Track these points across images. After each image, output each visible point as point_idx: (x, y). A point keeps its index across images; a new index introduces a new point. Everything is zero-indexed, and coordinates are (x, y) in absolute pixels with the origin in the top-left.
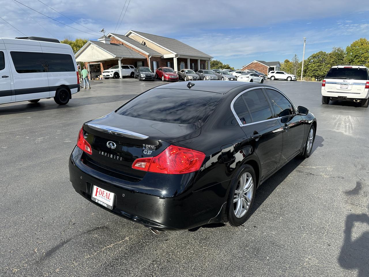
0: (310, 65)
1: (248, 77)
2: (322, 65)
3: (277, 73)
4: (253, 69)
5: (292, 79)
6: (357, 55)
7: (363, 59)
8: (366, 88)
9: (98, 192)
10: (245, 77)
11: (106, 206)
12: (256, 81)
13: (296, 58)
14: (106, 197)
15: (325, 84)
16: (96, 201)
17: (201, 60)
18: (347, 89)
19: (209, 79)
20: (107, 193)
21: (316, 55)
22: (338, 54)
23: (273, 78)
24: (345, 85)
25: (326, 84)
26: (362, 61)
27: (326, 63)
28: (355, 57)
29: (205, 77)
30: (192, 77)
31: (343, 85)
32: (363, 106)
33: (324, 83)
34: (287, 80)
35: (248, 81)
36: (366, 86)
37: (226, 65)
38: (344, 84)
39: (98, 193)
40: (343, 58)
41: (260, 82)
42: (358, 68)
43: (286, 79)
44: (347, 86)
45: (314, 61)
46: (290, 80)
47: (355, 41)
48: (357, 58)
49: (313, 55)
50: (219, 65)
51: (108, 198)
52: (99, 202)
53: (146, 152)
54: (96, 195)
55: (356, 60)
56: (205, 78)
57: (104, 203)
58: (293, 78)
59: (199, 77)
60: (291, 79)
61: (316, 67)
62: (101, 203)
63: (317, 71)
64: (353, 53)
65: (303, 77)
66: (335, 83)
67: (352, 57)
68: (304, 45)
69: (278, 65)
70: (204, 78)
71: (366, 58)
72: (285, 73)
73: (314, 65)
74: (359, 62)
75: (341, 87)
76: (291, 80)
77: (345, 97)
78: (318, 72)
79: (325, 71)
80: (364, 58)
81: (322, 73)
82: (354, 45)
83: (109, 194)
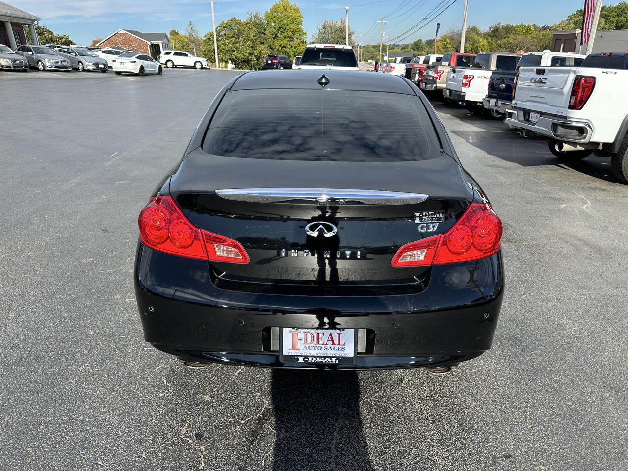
0: (221, 40)
1: (135, 62)
2: (240, 42)
3: (176, 54)
4: (120, 45)
5: (204, 66)
6: (282, 27)
7: (290, 34)
10: (128, 61)
12: (150, 69)
13: (192, 28)
14: (330, 343)
17: (13, 24)
19: (52, 64)
20: (331, 335)
21: (227, 24)
22: (257, 24)
23: (170, 65)
26: (288, 37)
27: (245, 39)
28: (278, 30)
29: (39, 61)
30: (10, 62)
34: (194, 67)
35: (136, 69)
37: (61, 35)
39: (300, 343)
40: (265, 30)
41: (157, 71)
43: (193, 65)
45: (225, 34)
46: (200, 67)
47: (275, 4)
48: (282, 32)
49: (222, 24)
50: (48, 36)
53: (425, 228)
55: (281, 34)
56: (42, 63)
58: (205, 64)
59: (27, 61)
60: (202, 65)
61: (231, 45)
62: (319, 361)
63: (233, 51)
64: (275, 23)
65: (219, 63)
67: (275, 29)
68: (211, 4)
69: (165, 40)
70: (38, 63)
71: (293, 31)
72: (189, 55)
73: (227, 41)
74: (285, 38)
76: (202, 68)
78: (235, 53)
79: (246, 52)
80: (291, 31)
81: (242, 56)
82: (275, 10)
83: (339, 335)
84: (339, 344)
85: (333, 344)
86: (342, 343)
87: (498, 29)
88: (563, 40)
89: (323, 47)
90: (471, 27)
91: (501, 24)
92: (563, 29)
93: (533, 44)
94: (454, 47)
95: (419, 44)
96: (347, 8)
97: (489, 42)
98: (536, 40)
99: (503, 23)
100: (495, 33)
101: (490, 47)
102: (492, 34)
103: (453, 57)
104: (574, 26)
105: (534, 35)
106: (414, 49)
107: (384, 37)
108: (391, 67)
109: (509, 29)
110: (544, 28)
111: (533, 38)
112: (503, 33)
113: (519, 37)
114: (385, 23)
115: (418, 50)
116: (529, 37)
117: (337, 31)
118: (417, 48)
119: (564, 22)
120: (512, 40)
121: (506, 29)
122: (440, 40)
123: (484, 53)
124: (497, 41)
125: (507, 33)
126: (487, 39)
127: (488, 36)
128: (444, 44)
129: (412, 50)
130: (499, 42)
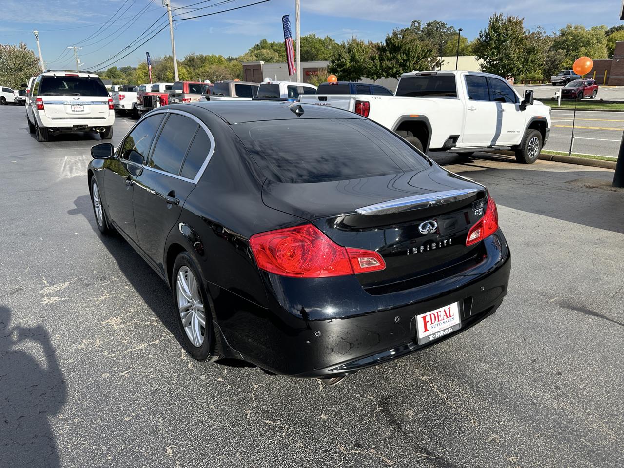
8: (110, 109)
9: (428, 322)
11: (451, 331)
14: (445, 317)
15: (42, 105)
16: (432, 338)
18: (83, 112)
20: (445, 311)
24: (79, 105)
25: (44, 105)
31: (75, 106)
32: (107, 138)
33: (40, 103)
36: (110, 106)
38: (78, 103)
39: (428, 325)
42: (88, 77)
44: (82, 107)
51: (448, 316)
52: (438, 336)
53: (478, 213)
54: (426, 330)
57: (445, 330)
62: (441, 334)
66: (61, 103)
75: (73, 110)
77: (85, 125)
83: (449, 308)
84: (450, 316)
85: (447, 317)
86: (451, 315)
87: (193, 59)
88: (252, 70)
89: (64, 75)
90: (168, 56)
91: (195, 55)
92: (248, 61)
93: (227, 72)
94: (155, 75)
95: (115, 71)
96: (36, 32)
97: (188, 71)
98: (228, 70)
99: (197, 54)
100: (192, 62)
101: (189, 75)
102: (189, 63)
103: (185, 86)
104: (256, 58)
105: (226, 65)
106: (110, 77)
107: (80, 64)
108: (120, 96)
109: (203, 60)
110: (230, 59)
111: (226, 67)
112: (199, 62)
113: (214, 67)
114: (78, 49)
115: (114, 78)
116: (223, 67)
117: (17, 56)
118: (112, 76)
119: (247, 54)
120: (208, 69)
121: (200, 59)
122: (139, 69)
123: (222, 82)
124: (195, 69)
125: (202, 62)
126: (186, 68)
127: (186, 65)
128: (145, 73)
129: (108, 78)
130: (197, 71)
